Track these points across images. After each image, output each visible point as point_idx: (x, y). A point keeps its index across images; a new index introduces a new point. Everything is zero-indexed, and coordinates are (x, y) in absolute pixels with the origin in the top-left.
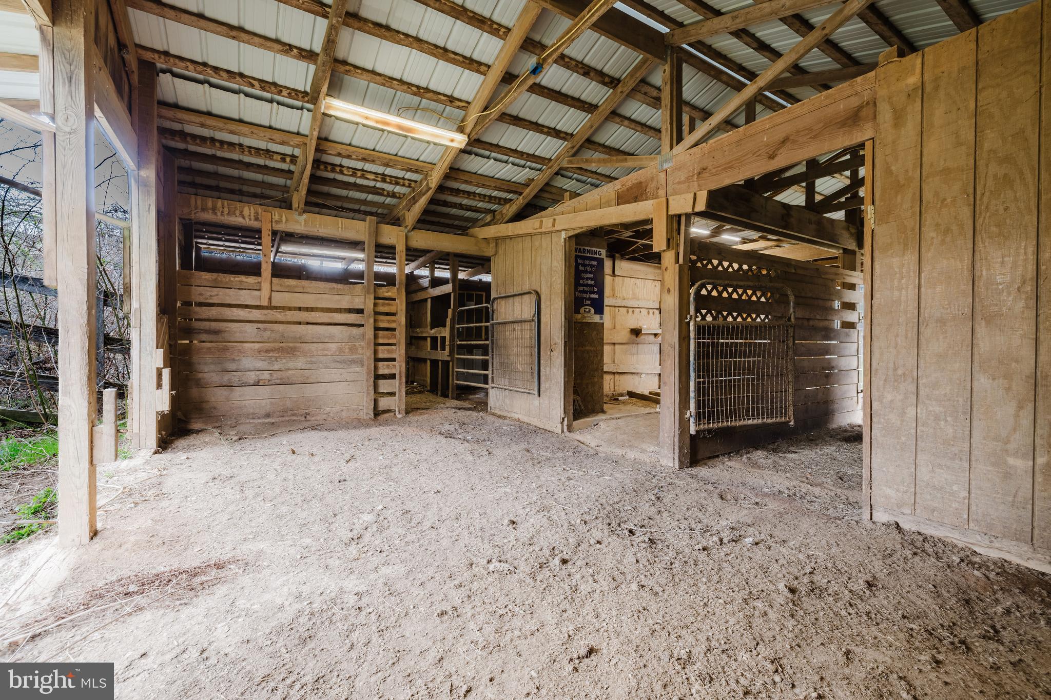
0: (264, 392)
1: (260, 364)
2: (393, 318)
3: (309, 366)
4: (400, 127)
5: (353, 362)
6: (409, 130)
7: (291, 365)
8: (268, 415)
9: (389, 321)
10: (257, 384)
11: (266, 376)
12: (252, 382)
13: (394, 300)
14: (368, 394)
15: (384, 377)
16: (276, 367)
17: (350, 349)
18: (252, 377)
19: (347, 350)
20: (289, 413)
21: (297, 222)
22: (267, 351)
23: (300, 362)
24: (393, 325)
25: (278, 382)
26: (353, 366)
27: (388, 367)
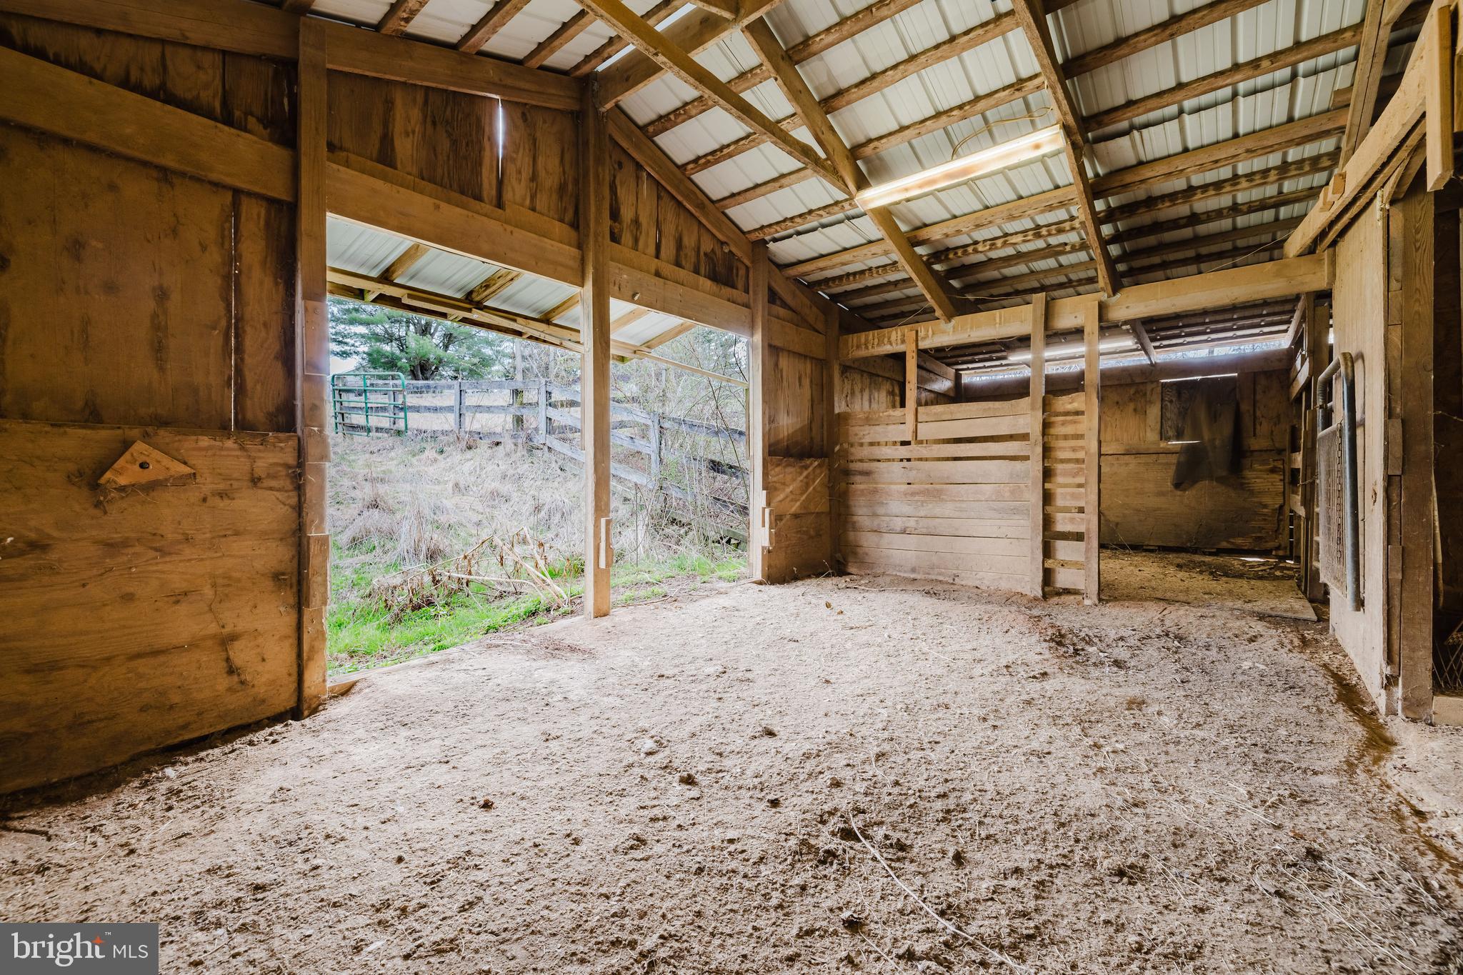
0: (911, 541)
1: (907, 509)
2: (1080, 443)
3: (957, 514)
4: (949, 176)
5: (1015, 511)
6: (965, 171)
7: (938, 511)
8: (913, 570)
9: (1074, 450)
10: (904, 532)
11: (911, 523)
12: (898, 529)
13: (1082, 413)
14: (1033, 559)
15: (1065, 536)
16: (922, 514)
17: (1012, 492)
18: (898, 523)
19: (1007, 494)
20: (936, 571)
21: (944, 332)
22: (913, 494)
23: (947, 509)
24: (1081, 455)
25: (924, 531)
26: (1017, 517)
27: (1072, 520)
